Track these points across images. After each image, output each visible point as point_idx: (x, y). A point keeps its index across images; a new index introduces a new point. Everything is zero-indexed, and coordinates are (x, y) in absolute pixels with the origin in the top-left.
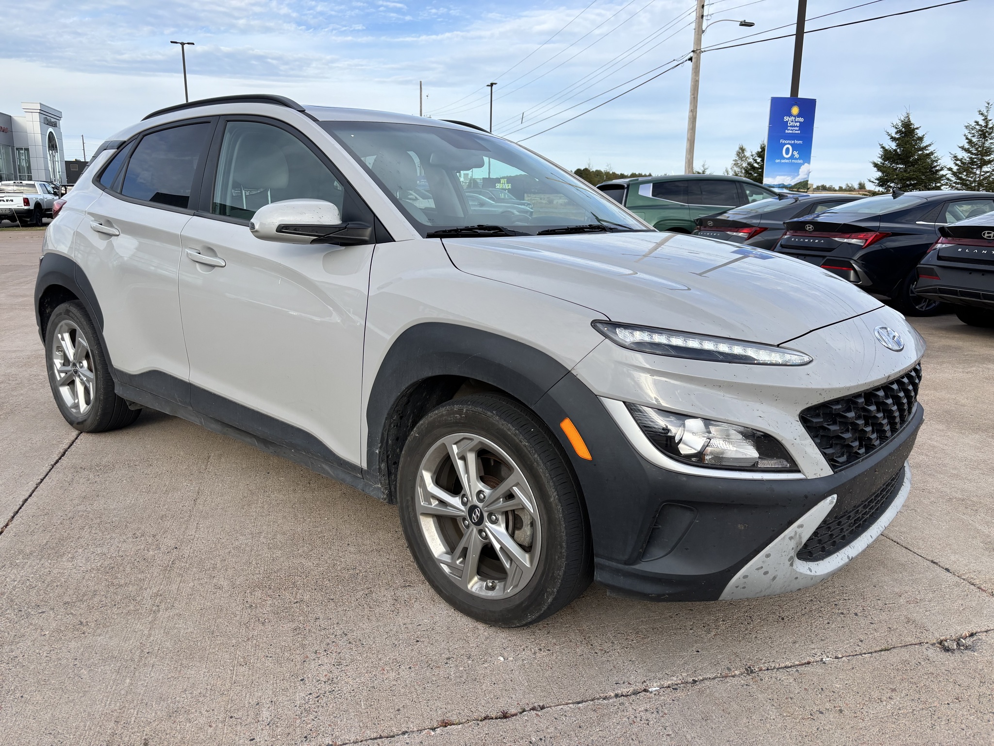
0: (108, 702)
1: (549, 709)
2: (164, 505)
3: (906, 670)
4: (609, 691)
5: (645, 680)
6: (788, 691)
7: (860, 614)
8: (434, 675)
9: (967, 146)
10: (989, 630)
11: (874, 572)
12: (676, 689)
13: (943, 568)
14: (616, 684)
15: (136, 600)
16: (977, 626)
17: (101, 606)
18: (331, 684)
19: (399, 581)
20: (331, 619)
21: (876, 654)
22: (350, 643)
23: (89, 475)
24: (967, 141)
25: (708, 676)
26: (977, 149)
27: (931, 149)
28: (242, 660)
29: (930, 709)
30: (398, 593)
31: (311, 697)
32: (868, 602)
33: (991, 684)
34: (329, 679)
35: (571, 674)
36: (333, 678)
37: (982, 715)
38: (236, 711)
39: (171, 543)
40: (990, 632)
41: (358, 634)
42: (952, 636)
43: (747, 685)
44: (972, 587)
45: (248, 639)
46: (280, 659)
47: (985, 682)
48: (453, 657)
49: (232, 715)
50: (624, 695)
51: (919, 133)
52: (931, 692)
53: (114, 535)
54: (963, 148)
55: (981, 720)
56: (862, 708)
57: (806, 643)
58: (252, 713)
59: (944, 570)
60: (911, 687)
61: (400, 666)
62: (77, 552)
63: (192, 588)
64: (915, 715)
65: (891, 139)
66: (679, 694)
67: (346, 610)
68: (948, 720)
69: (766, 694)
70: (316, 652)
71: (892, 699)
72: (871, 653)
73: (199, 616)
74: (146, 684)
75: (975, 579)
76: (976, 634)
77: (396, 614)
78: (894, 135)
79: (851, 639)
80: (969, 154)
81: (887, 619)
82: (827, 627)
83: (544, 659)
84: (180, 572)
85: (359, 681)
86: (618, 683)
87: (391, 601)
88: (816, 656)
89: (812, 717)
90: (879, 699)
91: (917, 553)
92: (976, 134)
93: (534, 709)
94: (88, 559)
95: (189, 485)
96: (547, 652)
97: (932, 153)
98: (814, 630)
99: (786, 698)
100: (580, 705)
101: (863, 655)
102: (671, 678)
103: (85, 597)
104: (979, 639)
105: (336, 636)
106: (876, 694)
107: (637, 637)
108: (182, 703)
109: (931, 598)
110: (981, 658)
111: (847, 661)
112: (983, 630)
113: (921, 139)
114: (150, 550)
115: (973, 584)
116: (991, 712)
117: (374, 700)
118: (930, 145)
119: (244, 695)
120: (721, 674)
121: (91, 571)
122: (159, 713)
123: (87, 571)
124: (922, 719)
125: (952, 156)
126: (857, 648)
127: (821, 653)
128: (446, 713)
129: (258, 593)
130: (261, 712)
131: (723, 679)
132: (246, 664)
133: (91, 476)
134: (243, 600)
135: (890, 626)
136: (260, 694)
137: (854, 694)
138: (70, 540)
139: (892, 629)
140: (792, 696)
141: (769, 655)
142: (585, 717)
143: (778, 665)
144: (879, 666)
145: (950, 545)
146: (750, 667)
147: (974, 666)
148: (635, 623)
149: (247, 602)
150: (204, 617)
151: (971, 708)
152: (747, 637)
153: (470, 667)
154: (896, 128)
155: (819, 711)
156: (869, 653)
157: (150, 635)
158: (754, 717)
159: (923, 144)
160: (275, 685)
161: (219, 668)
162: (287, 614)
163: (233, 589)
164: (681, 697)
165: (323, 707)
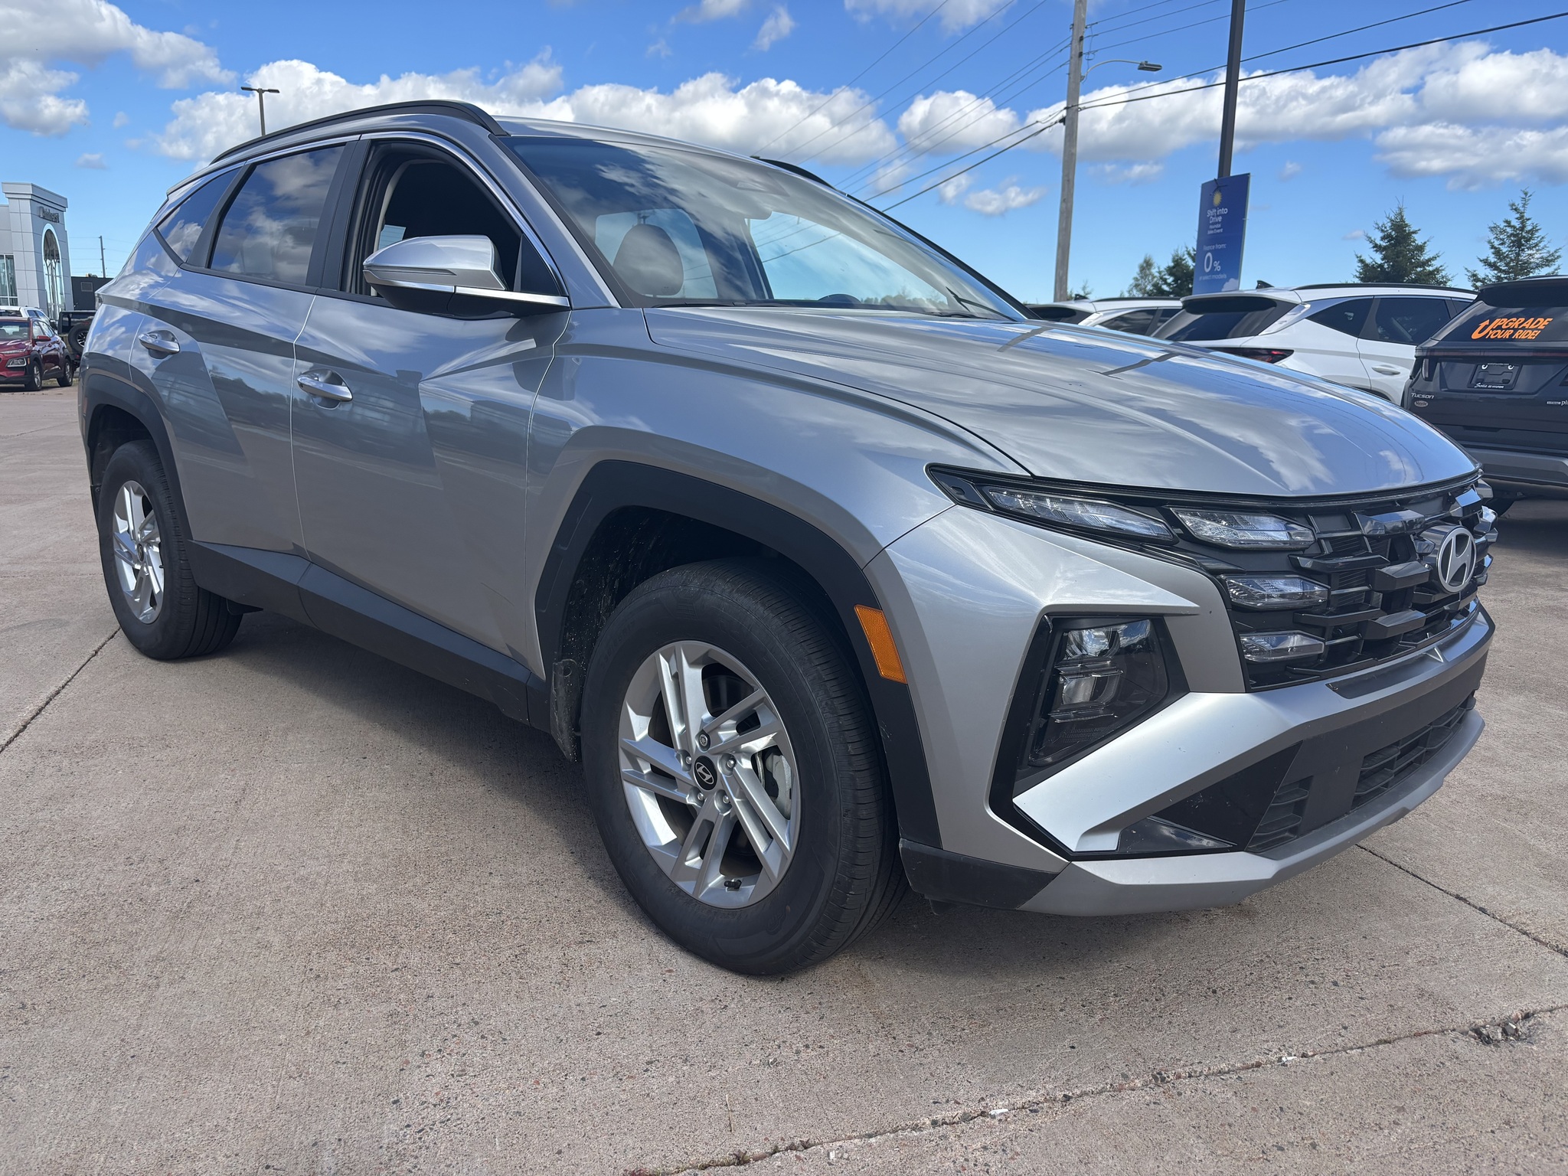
0: (56, 1142)
1: (819, 1147)
2: (184, 811)
3: (1420, 1075)
4: (921, 1116)
5: (984, 1096)
6: (1224, 1113)
7: (1342, 983)
8: (624, 1090)
9: (1492, 259)
10: (1555, 1009)
11: (1362, 915)
12: (1036, 1111)
13: (1476, 908)
14: (935, 1103)
15: (120, 968)
16: (1535, 1001)
17: (59, 977)
18: (445, 1108)
19: (573, 933)
20: (452, 997)
21: (1370, 1049)
22: (483, 1037)
23: (61, 762)
24: (1493, 250)
25: (1089, 1088)
26: (1507, 264)
27: (1436, 264)
28: (293, 1068)
29: (1462, 1140)
30: (570, 953)
31: (408, 1132)
32: (1355, 964)
33: (1562, 1098)
34: (442, 1100)
35: (859, 1087)
36: (449, 1098)
37: (1550, 1151)
38: (277, 1157)
39: (190, 872)
40: (1556, 1012)
41: (497, 1022)
42: (1494, 1018)
43: (1155, 1103)
44: (1524, 937)
45: (308, 1033)
46: (361, 1066)
47: (1551, 1095)
48: (658, 1061)
49: (270, 1163)
50: (948, 1122)
51: (1419, 239)
52: (1463, 1111)
53: (93, 860)
54: (1486, 262)
55: (1548, 1159)
56: (1350, 1141)
57: (1253, 1032)
58: (305, 1160)
59: (1478, 911)
60: (1430, 1104)
61: (566, 1075)
62: (28, 887)
63: (219, 949)
64: (1437, 1151)
65: (1374, 247)
66: (1039, 1120)
67: (479, 982)
68: (1494, 1159)
69: (1188, 1119)
70: (423, 1054)
71: (1398, 1124)
72: (1362, 1048)
73: (226, 995)
74: (124, 1110)
75: (1528, 925)
76: (1533, 1014)
77: (565, 988)
78: (1379, 242)
79: (1327, 1025)
80: (1496, 272)
81: (1387, 990)
82: (1287, 1004)
83: (812, 1062)
84: (200, 921)
85: (494, 1103)
86: (937, 1102)
87: (556, 967)
88: (1270, 1053)
89: (1265, 1157)
90: (1376, 1124)
91: (1432, 883)
92: (1508, 242)
93: (792, 1148)
94: (45, 900)
95: (229, 777)
96: (819, 1049)
97: (1437, 270)
98: (1266, 1010)
99: (1221, 1125)
100: (873, 1140)
101: (1348, 1051)
102: (1028, 1093)
103: (34, 963)
104: (1540, 1024)
105: (459, 1025)
106: (1371, 1117)
107: (971, 1023)
108: (184, 1142)
109: (1458, 956)
110: (1544, 1054)
111: (1322, 1061)
112: (1546, 1007)
113: (1421, 249)
114: (152, 884)
115: (1525, 933)
116: (1564, 1145)
117: (517, 1135)
118: (1434, 258)
119: (293, 1129)
120: (1111, 1085)
121: (48, 919)
122: (143, 1159)
123: (42, 919)
124: (1450, 1158)
125: (1469, 274)
126: (1339, 1040)
127: (1279, 1049)
128: (642, 1156)
129: (332, 956)
130: (320, 1157)
131: (1115, 1094)
132: (300, 1076)
133: (66, 763)
134: (305, 966)
135: (1392, 1003)
136: (320, 1127)
137: (1335, 1116)
138: (19, 868)
139: (1396, 1007)
140: (1231, 1120)
141: (1192, 1053)
142: (880, 1161)
143: (1207, 1069)
144: (1375, 1070)
145: (1485, 869)
146: (1159, 1074)
147: (1533, 1067)
148: (967, 1000)
149: (311, 970)
150: (234, 997)
151: (1531, 1138)
152: (1155, 1022)
153: (686, 1076)
154: (1382, 231)
155: (1276, 1146)
156: (1359, 1048)
157: (139, 1026)
158: (1167, 1158)
159: (1425, 257)
160: (348, 1112)
161: (253, 1082)
162: (379, 989)
163: (288, 949)
164: (1043, 1125)
165: (428, 1148)
